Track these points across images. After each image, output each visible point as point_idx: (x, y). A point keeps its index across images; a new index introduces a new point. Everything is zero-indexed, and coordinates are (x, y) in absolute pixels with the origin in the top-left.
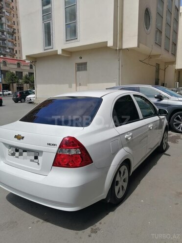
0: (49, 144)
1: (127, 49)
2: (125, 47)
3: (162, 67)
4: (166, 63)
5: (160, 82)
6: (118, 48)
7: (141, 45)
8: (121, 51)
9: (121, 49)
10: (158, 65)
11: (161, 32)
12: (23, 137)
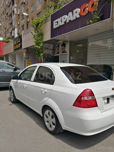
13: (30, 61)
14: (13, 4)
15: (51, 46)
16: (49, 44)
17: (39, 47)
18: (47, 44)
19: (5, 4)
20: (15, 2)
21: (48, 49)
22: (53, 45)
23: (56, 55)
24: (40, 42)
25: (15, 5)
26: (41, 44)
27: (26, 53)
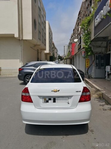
0: (77, 92)
1: (26, 40)
2: (24, 39)
3: (39, 51)
4: (41, 49)
5: (39, 60)
6: (21, 39)
7: (33, 39)
8: (22, 41)
9: (22, 40)
10: (38, 50)
11: (40, 33)
12: (59, 90)
13: (89, 60)
14: (91, 5)
15: (104, 44)
16: (102, 42)
17: (87, 47)
18: (99, 42)
19: (85, 7)
20: (92, 2)
21: (100, 47)
22: (106, 42)
23: (108, 52)
24: (87, 41)
25: (93, 5)
26: (89, 43)
27: (84, 52)
